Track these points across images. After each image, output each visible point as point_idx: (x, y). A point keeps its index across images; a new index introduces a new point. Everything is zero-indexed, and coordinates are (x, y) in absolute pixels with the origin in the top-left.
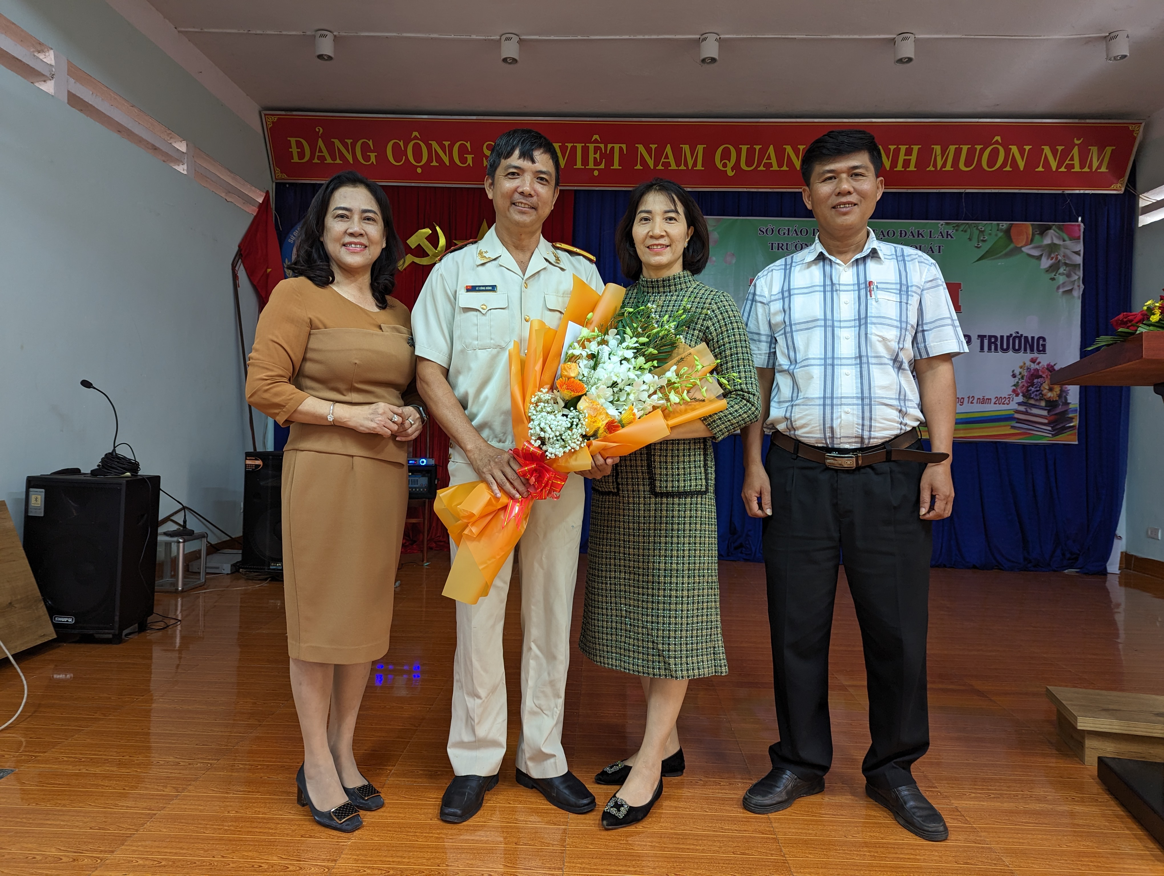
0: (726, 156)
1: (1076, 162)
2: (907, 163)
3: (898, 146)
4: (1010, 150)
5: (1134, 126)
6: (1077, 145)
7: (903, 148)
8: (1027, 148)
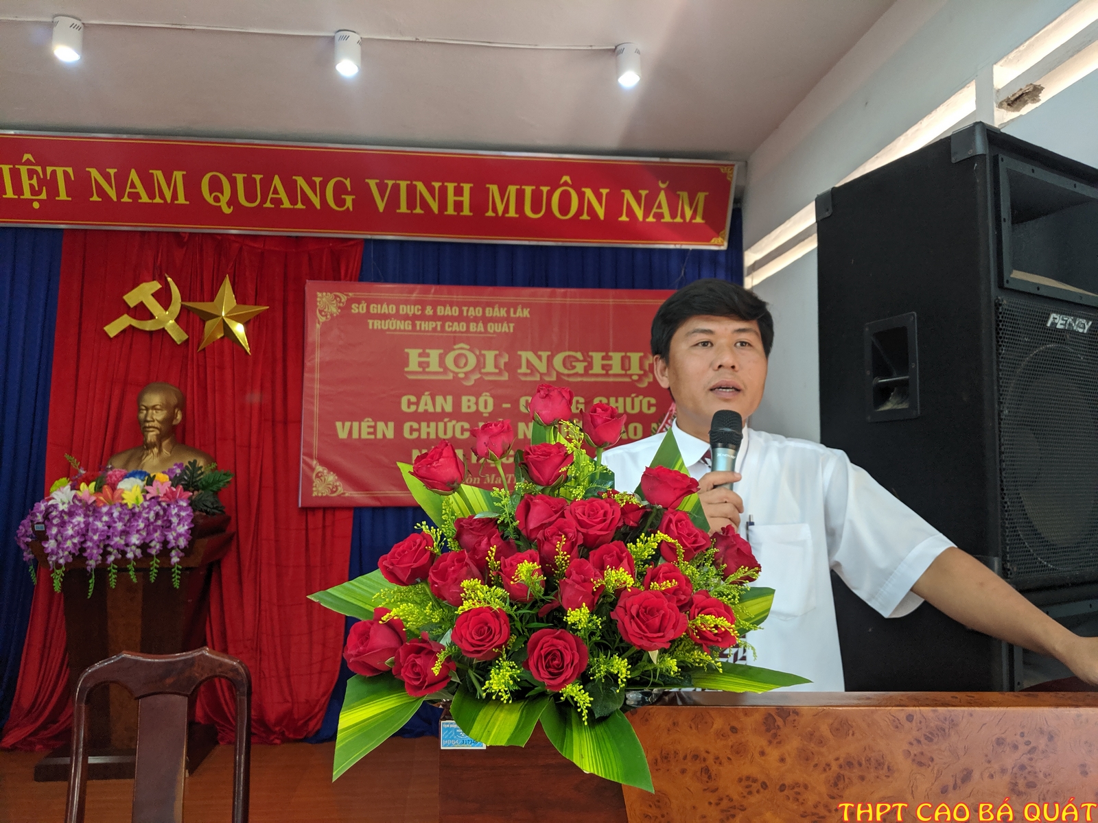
1: (666, 210)
3: (443, 184)
4: (584, 193)
5: (726, 168)
6: (661, 189)
7: (451, 187)
8: (604, 191)
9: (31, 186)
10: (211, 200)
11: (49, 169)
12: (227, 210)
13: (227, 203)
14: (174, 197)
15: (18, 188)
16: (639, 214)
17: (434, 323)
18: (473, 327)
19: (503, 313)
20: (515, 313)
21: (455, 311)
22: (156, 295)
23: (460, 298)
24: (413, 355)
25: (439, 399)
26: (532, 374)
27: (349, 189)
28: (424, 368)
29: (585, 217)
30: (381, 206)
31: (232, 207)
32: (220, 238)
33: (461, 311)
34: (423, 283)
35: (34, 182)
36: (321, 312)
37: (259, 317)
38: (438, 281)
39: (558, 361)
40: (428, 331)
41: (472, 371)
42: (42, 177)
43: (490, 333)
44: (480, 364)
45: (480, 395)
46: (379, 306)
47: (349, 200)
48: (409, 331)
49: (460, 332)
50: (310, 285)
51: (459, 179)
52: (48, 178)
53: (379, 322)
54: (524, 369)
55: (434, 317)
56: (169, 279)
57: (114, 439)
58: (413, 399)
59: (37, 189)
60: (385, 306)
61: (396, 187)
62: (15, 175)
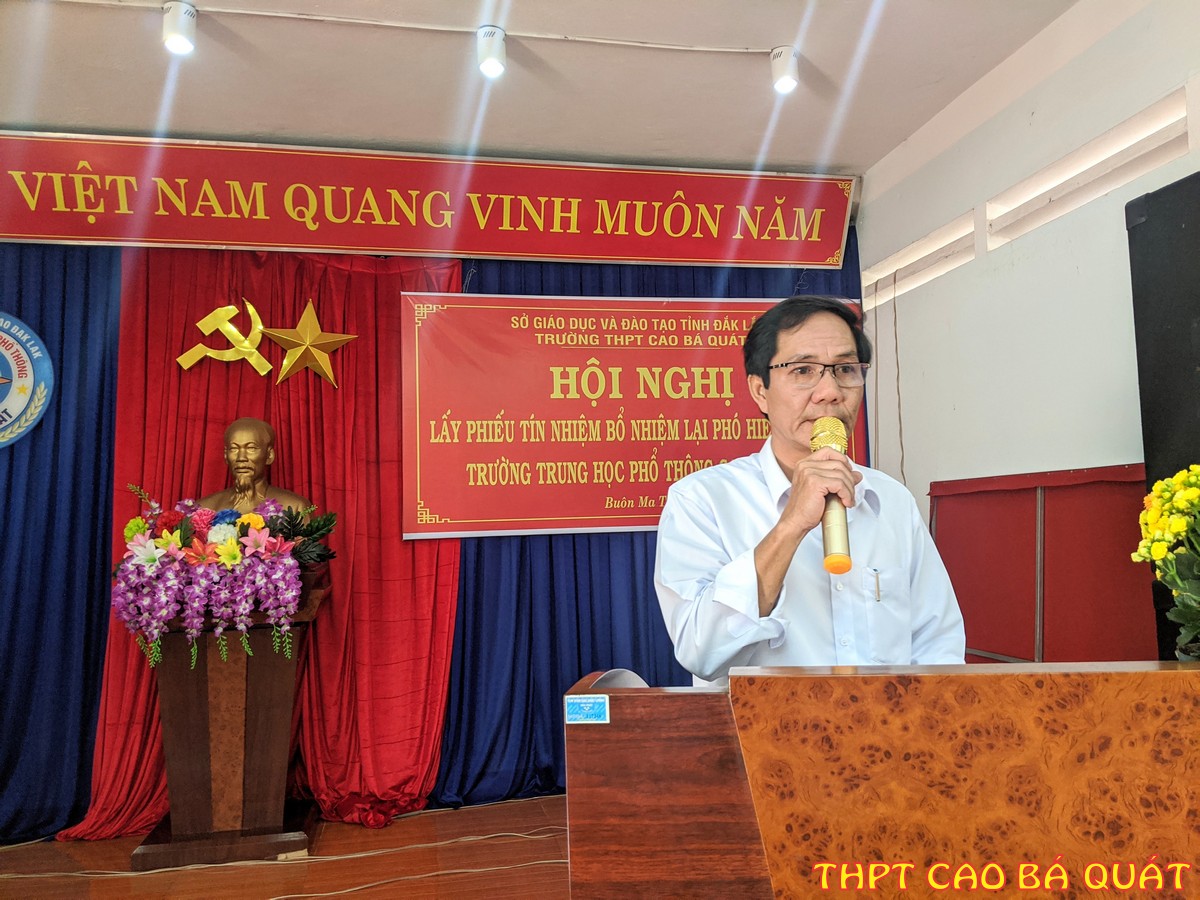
0: (300, 199)
1: (781, 228)
2: (565, 222)
3: (550, 199)
4: (698, 208)
5: (843, 183)
6: (779, 205)
7: (558, 202)
8: (719, 207)
9: (87, 197)
10: (294, 215)
11: (109, 178)
12: (311, 227)
13: (312, 218)
14: (253, 211)
15: (71, 200)
16: (754, 231)
27: (449, 204)
29: (698, 234)
30: (482, 223)
31: (317, 223)
32: (301, 257)
35: (90, 193)
37: (347, 346)
42: (99, 187)
47: (448, 216)
51: (567, 195)
52: (107, 188)
56: (247, 303)
59: (93, 201)
61: (499, 203)
62: (68, 186)
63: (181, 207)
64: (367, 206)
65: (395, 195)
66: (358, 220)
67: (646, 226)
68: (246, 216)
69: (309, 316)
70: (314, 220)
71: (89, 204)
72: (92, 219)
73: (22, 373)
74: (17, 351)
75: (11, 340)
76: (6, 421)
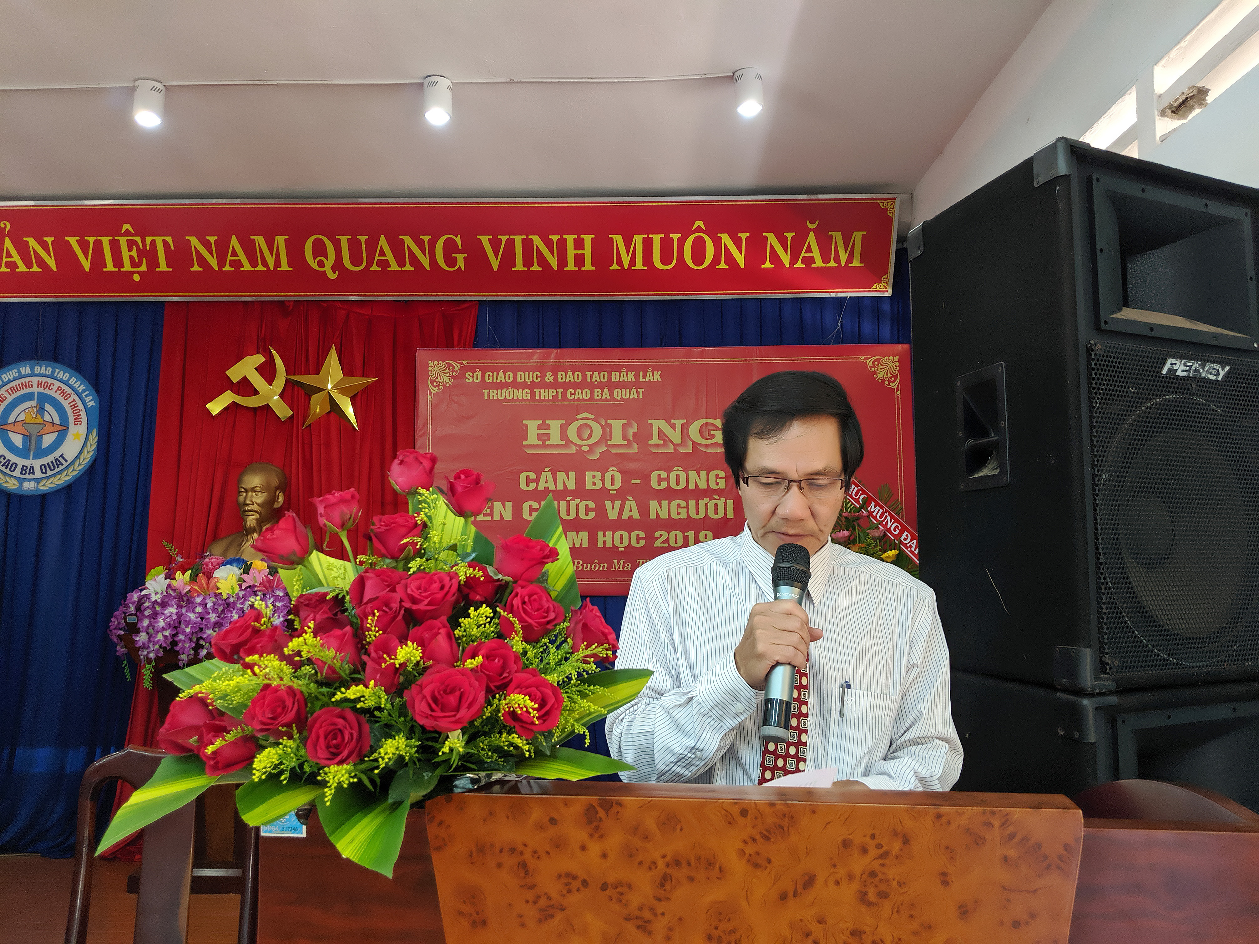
3: (562, 237)
4: (721, 238)
5: (885, 202)
6: (812, 230)
7: (570, 239)
8: (744, 236)
9: (131, 257)
10: (315, 266)
11: (149, 239)
12: (332, 276)
13: (331, 268)
14: (278, 263)
15: (118, 260)
16: (786, 259)
17: (554, 391)
18: (597, 393)
19: (631, 376)
20: (644, 377)
21: (578, 377)
22: (260, 369)
23: (585, 362)
24: (532, 426)
25: (561, 475)
26: (664, 445)
27: (460, 248)
28: (544, 441)
29: (723, 265)
30: (495, 265)
31: (337, 272)
32: (325, 305)
33: (584, 377)
34: (543, 346)
35: (134, 253)
36: (432, 382)
37: (367, 389)
38: (560, 345)
39: (694, 429)
40: (549, 400)
41: (597, 443)
42: (141, 248)
43: (617, 400)
44: (606, 436)
45: (607, 470)
46: (495, 374)
47: (460, 259)
48: (527, 400)
49: (583, 400)
50: (421, 354)
51: (579, 231)
52: (148, 248)
53: (495, 391)
54: (655, 440)
55: (555, 385)
56: (274, 352)
57: (217, 524)
58: (533, 476)
59: (137, 261)
60: (501, 374)
61: (510, 243)
62: (115, 247)
63: (213, 262)
64: (382, 253)
65: (408, 241)
66: (374, 267)
67: (665, 259)
68: (272, 269)
69: (333, 361)
70: (333, 269)
71: (133, 264)
72: (137, 278)
73: (77, 421)
74: (74, 400)
75: (69, 391)
76: (62, 465)
